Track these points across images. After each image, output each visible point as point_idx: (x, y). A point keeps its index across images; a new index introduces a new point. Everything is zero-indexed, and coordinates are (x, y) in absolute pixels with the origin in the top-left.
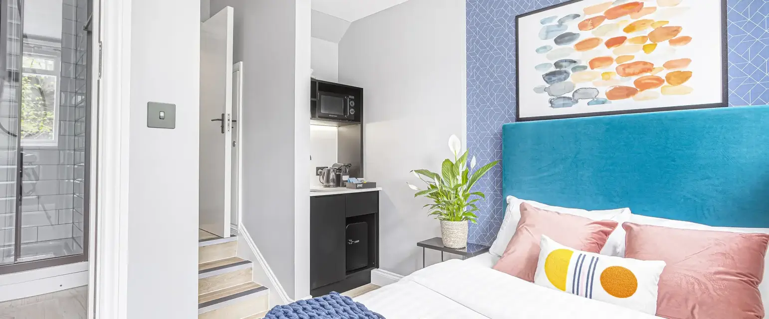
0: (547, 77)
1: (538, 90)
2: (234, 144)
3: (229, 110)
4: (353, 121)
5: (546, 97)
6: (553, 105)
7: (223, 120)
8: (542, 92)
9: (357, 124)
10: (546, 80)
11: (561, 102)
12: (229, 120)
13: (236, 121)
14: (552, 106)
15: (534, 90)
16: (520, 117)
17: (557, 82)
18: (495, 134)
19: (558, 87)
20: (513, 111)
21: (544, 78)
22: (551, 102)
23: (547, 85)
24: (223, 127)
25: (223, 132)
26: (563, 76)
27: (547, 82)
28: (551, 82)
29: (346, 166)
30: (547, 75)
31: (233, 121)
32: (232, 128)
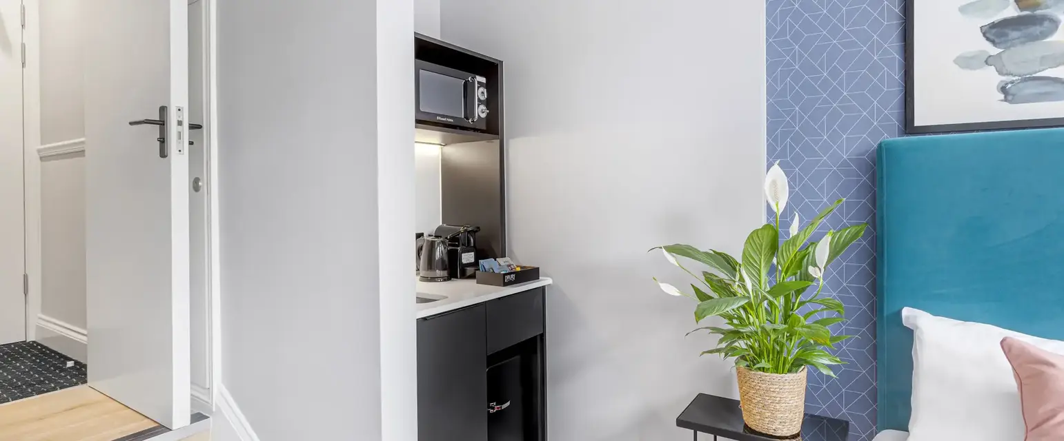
0: (994, 31)
1: (965, 62)
2: (196, 185)
3: (178, 99)
4: (482, 131)
5: (991, 78)
6: (1010, 98)
7: (162, 123)
8: (980, 67)
9: (489, 140)
10: (992, 37)
11: (1031, 89)
12: (180, 123)
13: (200, 127)
14: (1006, 100)
15: (956, 61)
16: (916, 124)
17: (1023, 43)
18: (845, 163)
19: (1025, 55)
20: (893, 111)
21: (984, 34)
22: (1003, 89)
23: (993, 51)
24: (163, 141)
25: (163, 154)
26: (1036, 30)
27: (993, 42)
28: (1006, 42)
29: (469, 232)
30: (993, 26)
31: (193, 127)
32: (191, 143)
